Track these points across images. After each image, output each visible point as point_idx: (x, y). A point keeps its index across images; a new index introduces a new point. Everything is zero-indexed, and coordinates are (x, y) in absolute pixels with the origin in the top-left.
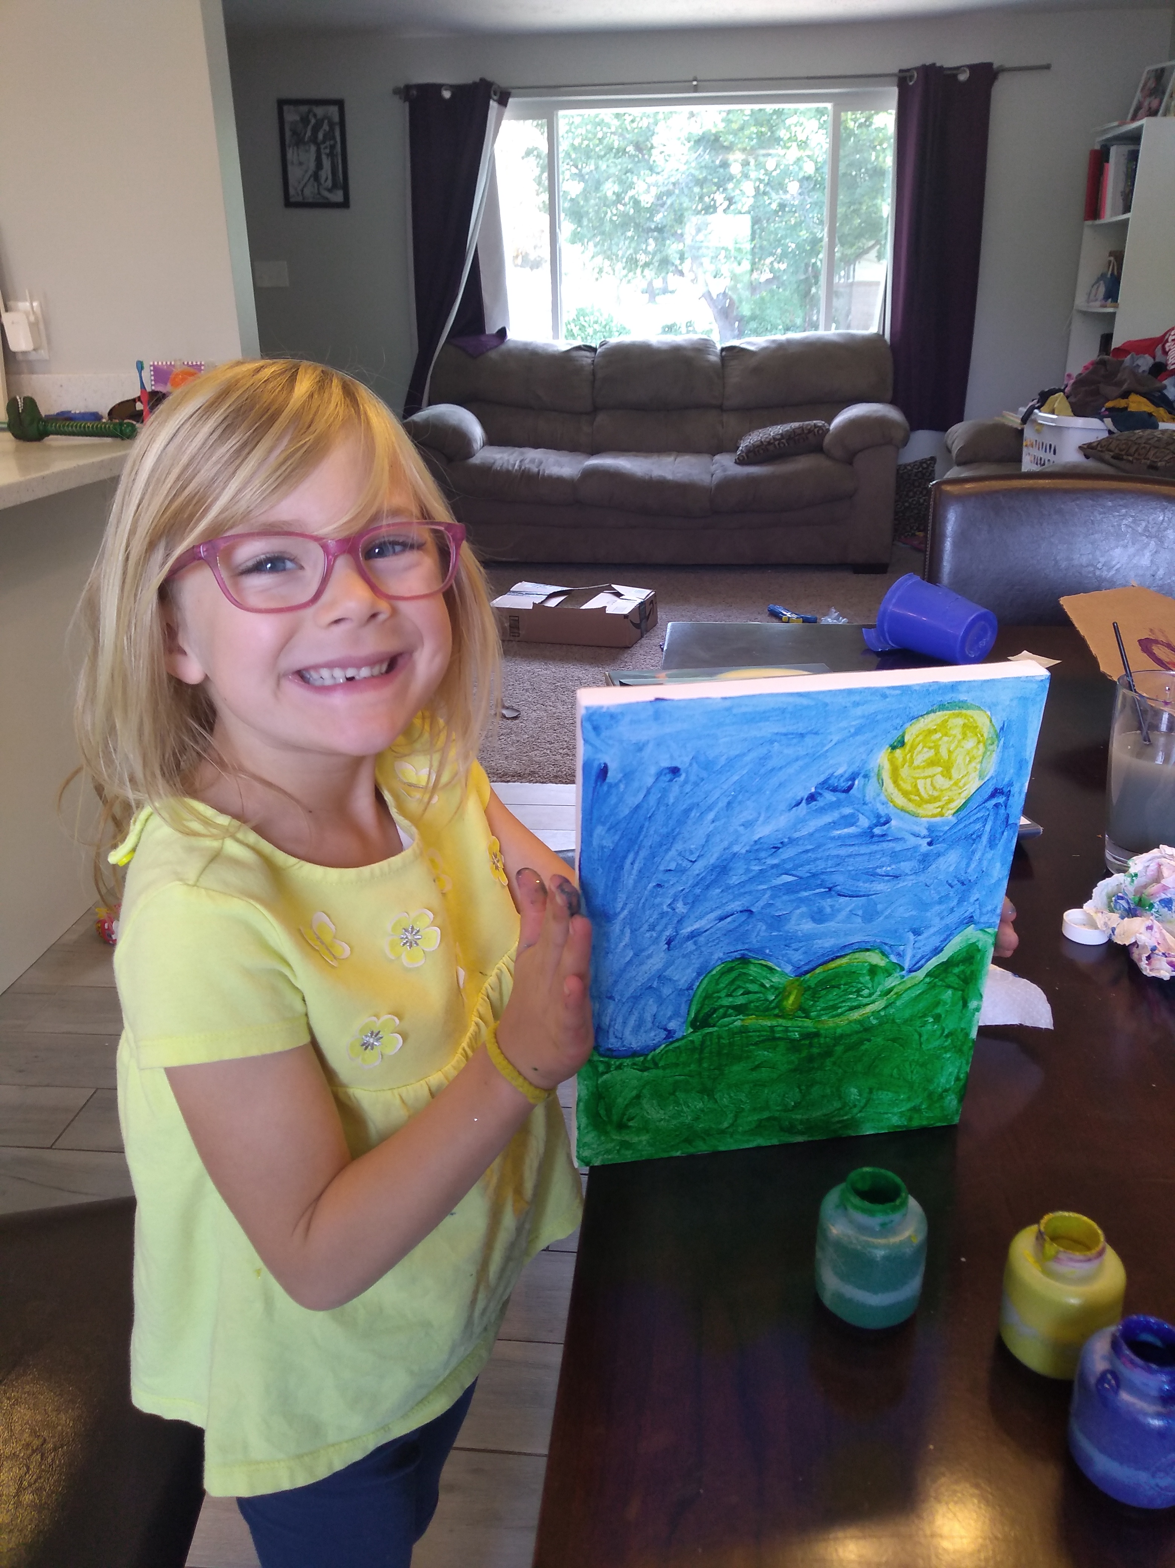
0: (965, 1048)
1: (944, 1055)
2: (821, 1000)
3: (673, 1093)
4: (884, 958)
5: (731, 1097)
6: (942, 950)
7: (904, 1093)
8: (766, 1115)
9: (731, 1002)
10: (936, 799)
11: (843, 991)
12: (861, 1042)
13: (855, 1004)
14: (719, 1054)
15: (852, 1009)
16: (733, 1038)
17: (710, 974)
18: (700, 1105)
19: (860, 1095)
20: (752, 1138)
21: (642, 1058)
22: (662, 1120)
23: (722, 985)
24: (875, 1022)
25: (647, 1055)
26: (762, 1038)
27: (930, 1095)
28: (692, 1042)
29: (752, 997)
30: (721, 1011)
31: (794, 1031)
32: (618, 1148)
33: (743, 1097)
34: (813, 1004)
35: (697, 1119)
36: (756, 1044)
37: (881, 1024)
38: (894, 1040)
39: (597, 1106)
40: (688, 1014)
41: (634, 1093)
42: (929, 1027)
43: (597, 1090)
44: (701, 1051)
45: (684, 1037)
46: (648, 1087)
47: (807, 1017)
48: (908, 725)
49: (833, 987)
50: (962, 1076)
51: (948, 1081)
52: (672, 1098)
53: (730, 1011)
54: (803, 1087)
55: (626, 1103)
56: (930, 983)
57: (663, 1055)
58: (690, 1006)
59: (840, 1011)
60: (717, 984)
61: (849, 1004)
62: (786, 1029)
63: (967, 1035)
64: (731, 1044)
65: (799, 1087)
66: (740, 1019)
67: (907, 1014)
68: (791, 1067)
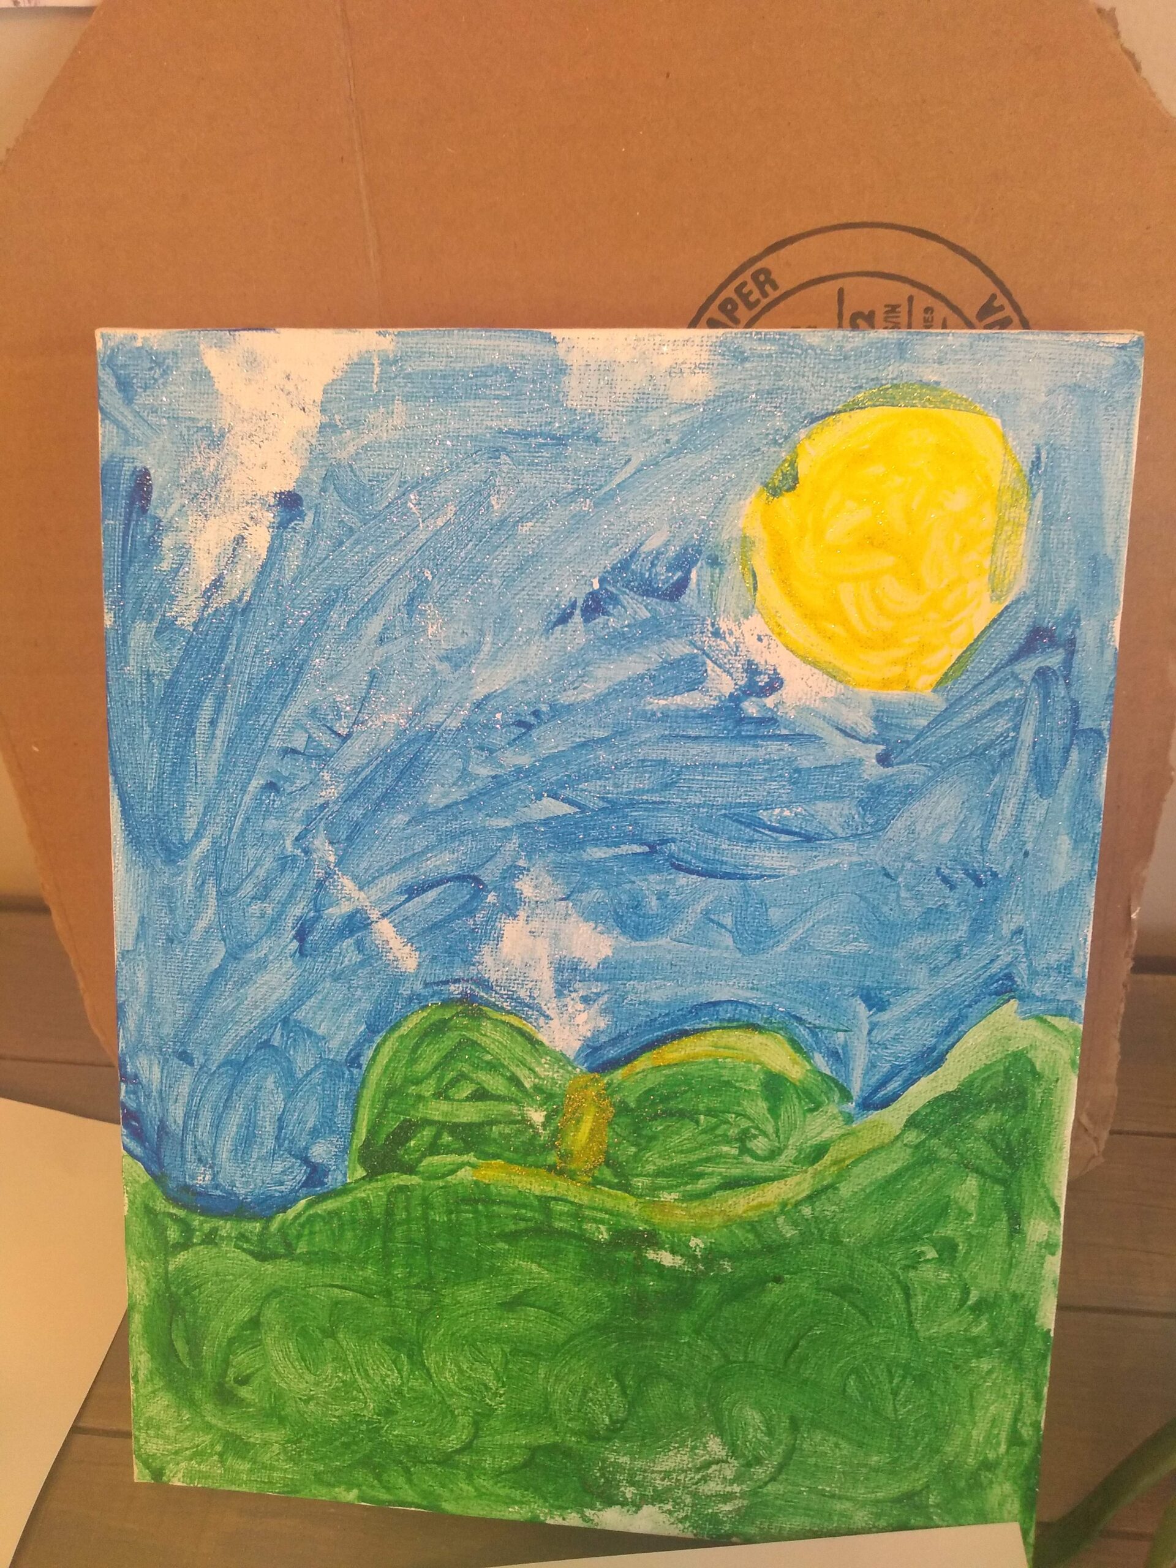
0: (1027, 1354)
1: (973, 1363)
2: (657, 1146)
3: (331, 1334)
4: (798, 1057)
5: (461, 1371)
6: (940, 1061)
7: (880, 1452)
8: (545, 1437)
9: (446, 1114)
10: (888, 640)
11: (704, 1132)
12: (761, 1282)
13: (736, 1172)
14: (428, 1247)
15: (731, 1184)
16: (458, 1212)
17: (396, 1034)
18: (393, 1379)
19: (770, 1432)
20: (517, 1494)
21: (258, 1226)
22: (311, 1398)
23: (422, 1067)
24: (789, 1232)
25: (270, 1219)
26: (522, 1225)
27: (947, 1471)
28: (364, 1202)
29: (495, 1109)
30: (427, 1133)
31: (595, 1220)
32: (218, 1448)
33: (488, 1376)
34: (636, 1155)
35: (388, 1412)
36: (512, 1237)
37: (805, 1240)
38: (842, 1292)
39: (170, 1331)
40: (353, 1129)
41: (245, 1314)
42: (927, 1272)
43: (168, 1288)
44: (388, 1229)
45: (345, 1190)
46: (275, 1303)
47: (626, 1188)
48: (803, 433)
49: (682, 1114)
50: (1026, 1432)
51: (990, 1440)
52: (328, 1343)
53: (447, 1138)
54: (629, 1382)
55: (229, 1333)
56: (917, 1147)
57: (303, 1226)
58: (355, 1113)
59: (702, 1185)
60: (413, 1061)
61: (722, 1169)
62: (577, 1213)
63: (1029, 1316)
64: (453, 1229)
65: (618, 1377)
66: (469, 1164)
67: (870, 1224)
68: (596, 1317)
